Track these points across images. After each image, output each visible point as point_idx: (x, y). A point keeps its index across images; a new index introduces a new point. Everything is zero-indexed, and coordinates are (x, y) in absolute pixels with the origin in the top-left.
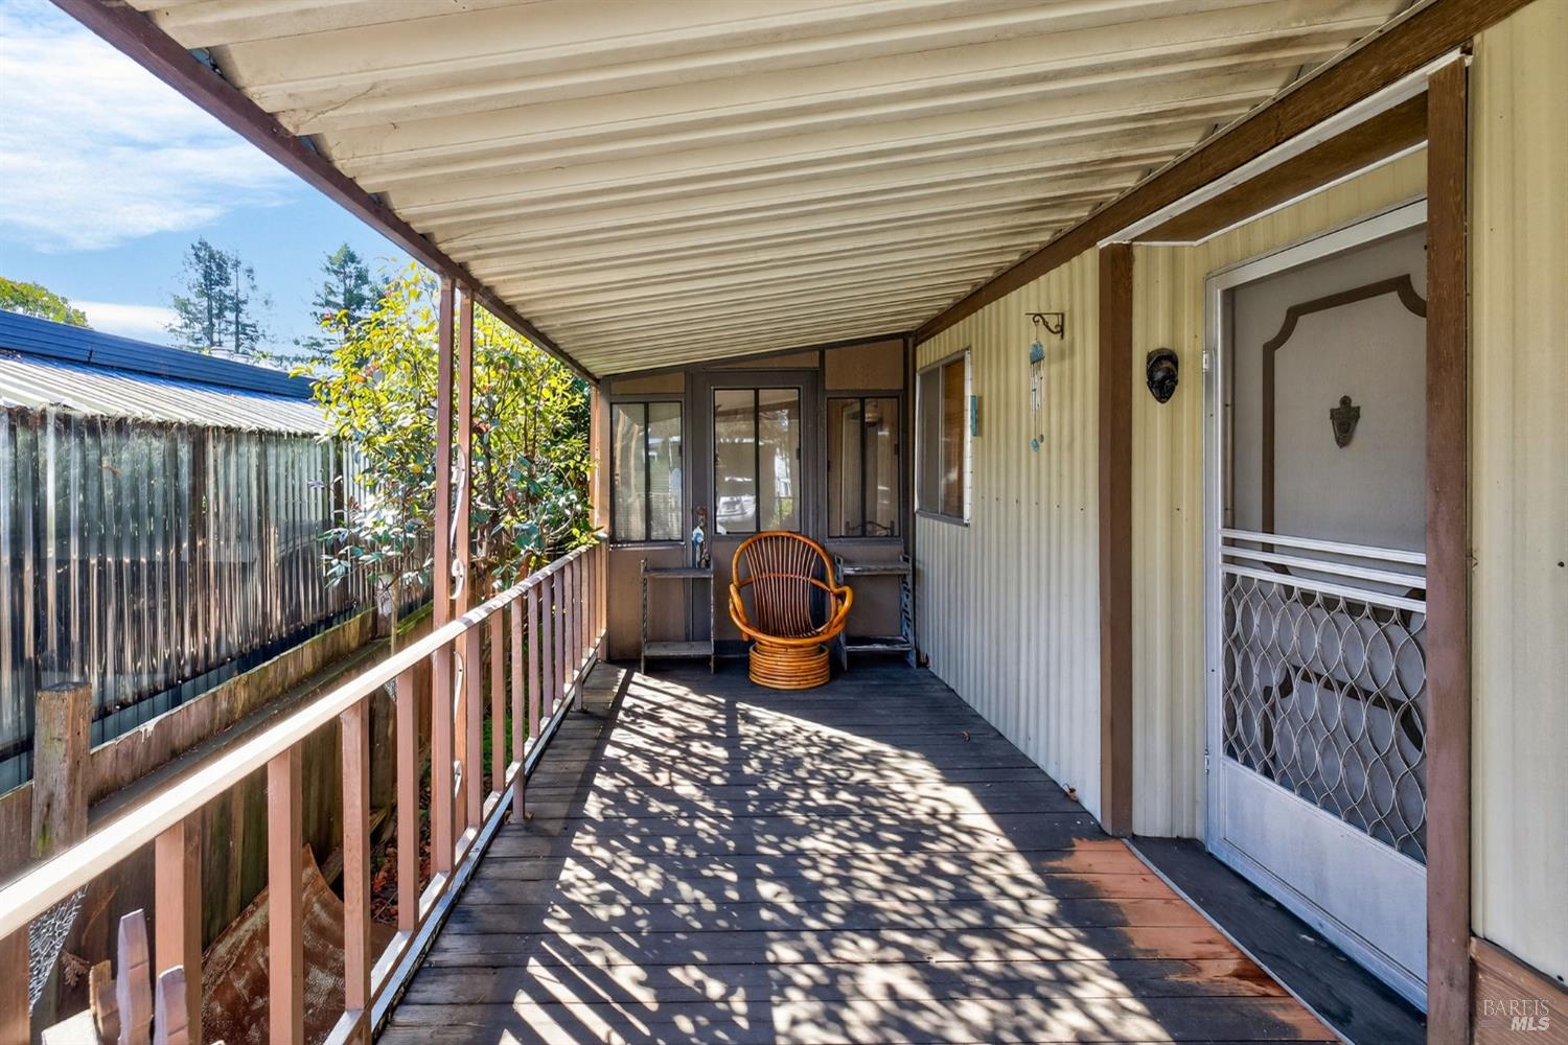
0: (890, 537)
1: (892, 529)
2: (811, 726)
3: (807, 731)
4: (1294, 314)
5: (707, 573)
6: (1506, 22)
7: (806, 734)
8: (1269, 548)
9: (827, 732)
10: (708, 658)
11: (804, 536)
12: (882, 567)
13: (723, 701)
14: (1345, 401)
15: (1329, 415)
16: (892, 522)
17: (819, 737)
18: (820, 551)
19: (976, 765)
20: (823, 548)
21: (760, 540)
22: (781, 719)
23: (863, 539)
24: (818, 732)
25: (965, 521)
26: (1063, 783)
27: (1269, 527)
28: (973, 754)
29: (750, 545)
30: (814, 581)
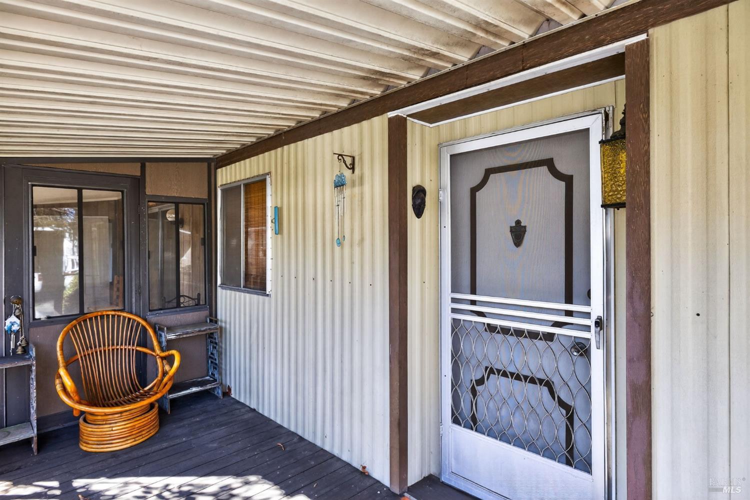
0: (197, 306)
1: (199, 299)
2: (157, 482)
3: (156, 488)
4: (489, 172)
5: (29, 359)
6: (668, 25)
7: (156, 492)
8: (473, 303)
9: (176, 482)
10: (28, 441)
11: (128, 312)
12: (197, 329)
13: (55, 484)
14: (518, 222)
15: (509, 230)
16: (199, 294)
17: (169, 490)
18: (144, 323)
19: (299, 469)
20: (146, 320)
21: (85, 321)
22: (126, 484)
23: (178, 309)
24: (167, 485)
25: (268, 293)
26: (356, 464)
27: (473, 291)
28: (292, 461)
29: (75, 326)
30: (139, 349)
